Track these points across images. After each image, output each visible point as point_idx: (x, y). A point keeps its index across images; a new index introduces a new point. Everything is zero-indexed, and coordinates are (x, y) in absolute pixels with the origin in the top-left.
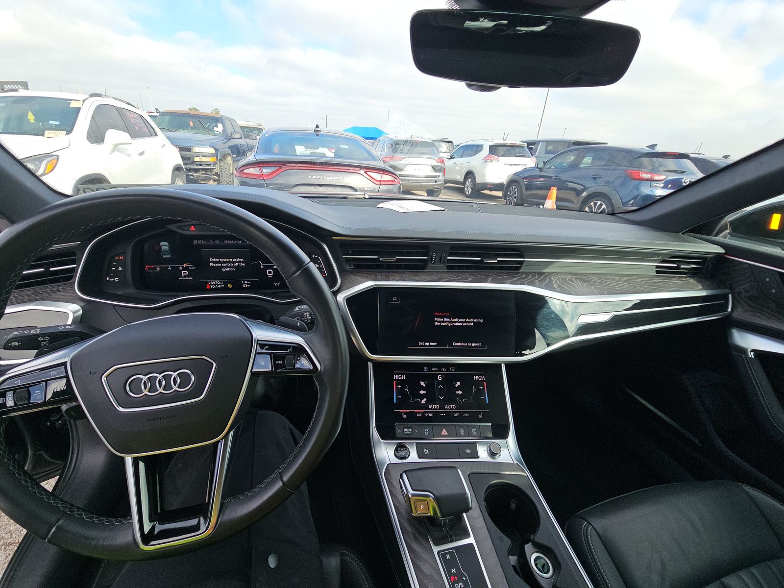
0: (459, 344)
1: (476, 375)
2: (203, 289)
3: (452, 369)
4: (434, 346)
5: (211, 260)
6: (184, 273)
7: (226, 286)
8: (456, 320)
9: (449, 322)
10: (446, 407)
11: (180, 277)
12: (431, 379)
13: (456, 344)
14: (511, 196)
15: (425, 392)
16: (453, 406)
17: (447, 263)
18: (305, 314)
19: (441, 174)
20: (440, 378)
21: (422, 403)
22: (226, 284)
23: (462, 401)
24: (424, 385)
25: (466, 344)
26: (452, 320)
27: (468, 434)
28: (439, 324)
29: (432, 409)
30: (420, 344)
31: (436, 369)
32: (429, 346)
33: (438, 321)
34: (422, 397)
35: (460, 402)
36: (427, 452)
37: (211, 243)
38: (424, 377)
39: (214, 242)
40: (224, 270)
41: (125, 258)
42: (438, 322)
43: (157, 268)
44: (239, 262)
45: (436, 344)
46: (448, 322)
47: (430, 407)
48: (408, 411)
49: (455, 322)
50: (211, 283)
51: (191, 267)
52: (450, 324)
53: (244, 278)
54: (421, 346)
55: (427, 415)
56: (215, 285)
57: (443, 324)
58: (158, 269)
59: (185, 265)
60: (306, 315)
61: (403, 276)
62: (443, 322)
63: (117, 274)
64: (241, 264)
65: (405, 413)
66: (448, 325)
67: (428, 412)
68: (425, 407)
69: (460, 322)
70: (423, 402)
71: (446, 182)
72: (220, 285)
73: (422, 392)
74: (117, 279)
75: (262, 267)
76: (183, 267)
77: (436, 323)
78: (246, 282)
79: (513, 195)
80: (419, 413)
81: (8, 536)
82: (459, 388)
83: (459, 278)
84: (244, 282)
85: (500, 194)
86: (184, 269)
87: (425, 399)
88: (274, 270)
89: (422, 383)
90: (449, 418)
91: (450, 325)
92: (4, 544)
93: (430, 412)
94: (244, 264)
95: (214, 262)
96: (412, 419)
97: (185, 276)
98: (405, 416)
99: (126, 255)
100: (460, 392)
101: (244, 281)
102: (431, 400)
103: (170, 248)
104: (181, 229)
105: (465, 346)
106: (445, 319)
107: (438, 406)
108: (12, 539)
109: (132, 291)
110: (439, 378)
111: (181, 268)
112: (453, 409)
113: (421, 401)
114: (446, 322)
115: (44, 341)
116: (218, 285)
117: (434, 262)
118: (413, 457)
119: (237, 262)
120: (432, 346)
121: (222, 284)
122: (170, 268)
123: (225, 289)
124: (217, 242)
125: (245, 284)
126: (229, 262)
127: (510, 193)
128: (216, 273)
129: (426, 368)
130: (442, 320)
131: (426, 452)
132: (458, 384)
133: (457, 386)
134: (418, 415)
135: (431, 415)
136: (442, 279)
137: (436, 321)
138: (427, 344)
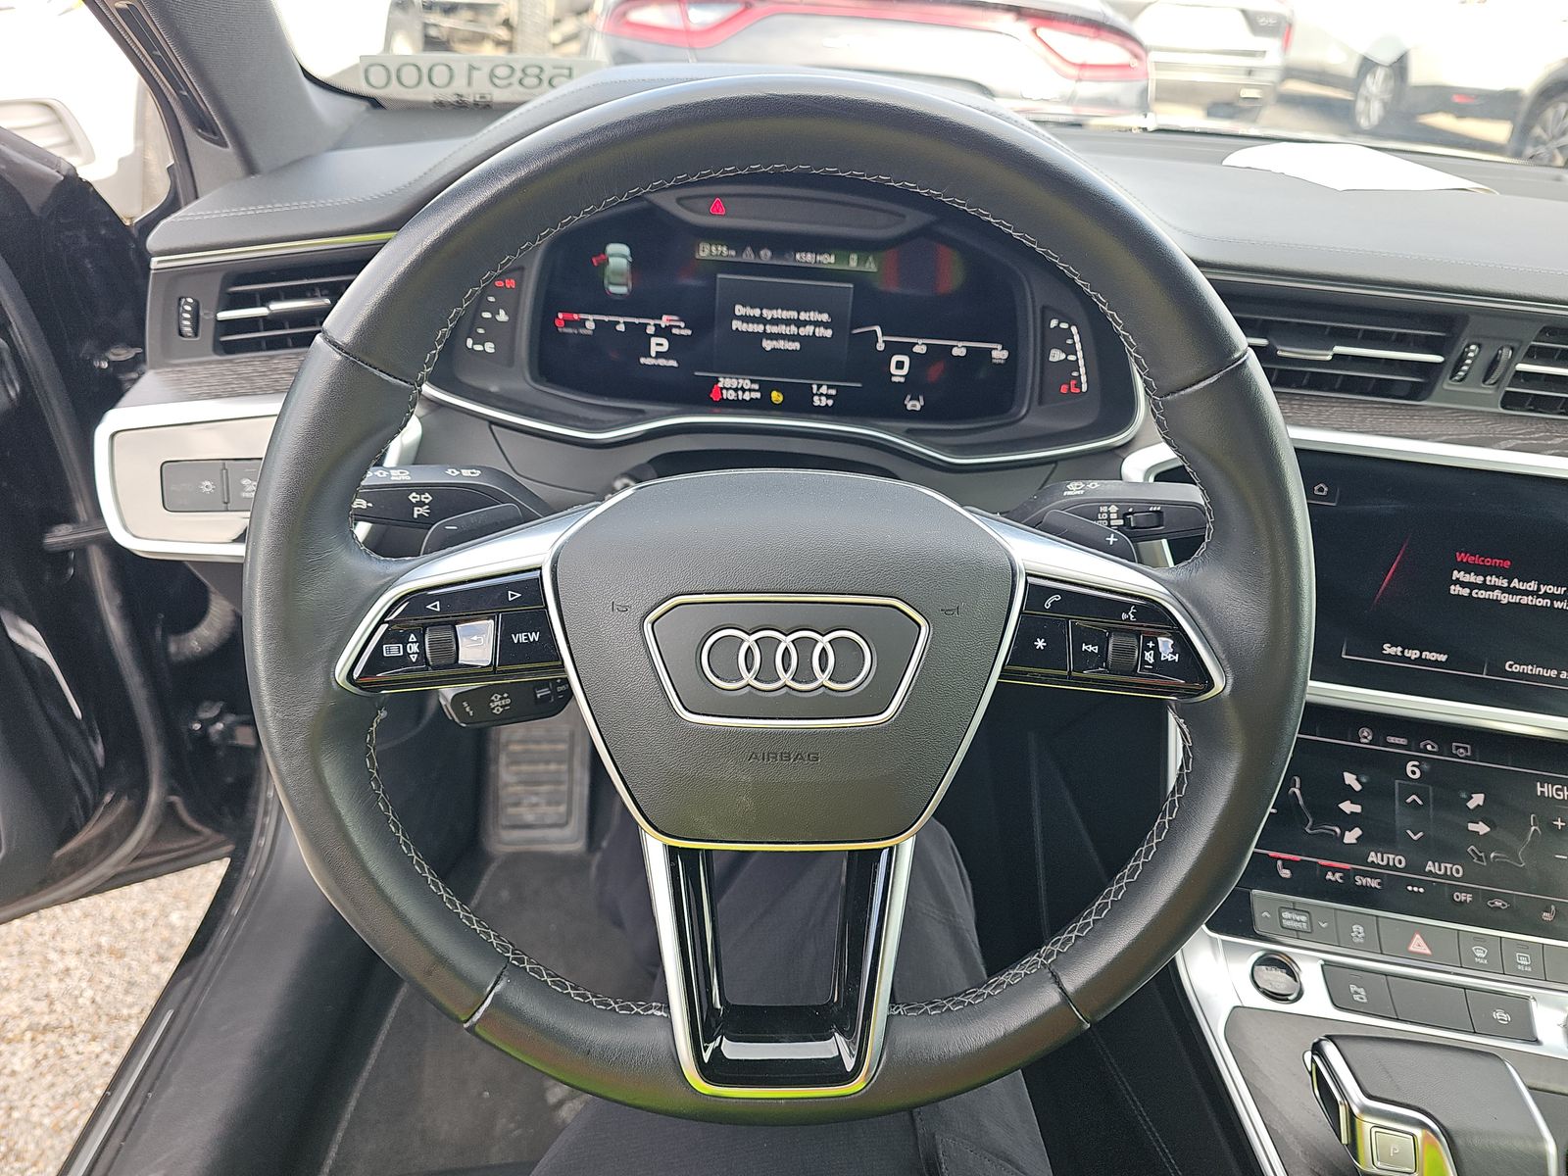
0: (1528, 669)
1: (1544, 780)
2: (702, 397)
3: (1458, 748)
4: (1436, 664)
5: (739, 310)
6: (659, 345)
7: (766, 396)
8: (1532, 586)
9: (1504, 590)
10: (1430, 866)
11: (646, 357)
12: (1381, 768)
13: (1517, 668)
14: (1544, 143)
15: (1357, 809)
16: (1457, 870)
17: (1509, 386)
18: (1105, 509)
19: (1271, 45)
20: (1414, 773)
21: (1346, 841)
22: (766, 389)
23: (1487, 857)
24: (1357, 787)
25: (1553, 674)
26: (1515, 583)
27: (1501, 964)
28: (1465, 592)
29: (1378, 866)
30: (1388, 649)
31: (1403, 741)
32: (1419, 661)
33: (1463, 583)
34: (1349, 821)
35: (1480, 858)
36: (1360, 995)
37: (748, 256)
38: (1359, 761)
39: (756, 253)
40: (768, 345)
41: (519, 284)
42: (1464, 585)
43: (588, 324)
44: (816, 324)
45: (1443, 658)
46: (1498, 590)
47: (1372, 857)
48: (1299, 858)
49: (1526, 593)
50: (729, 385)
51: (679, 327)
52: (1505, 598)
53: (822, 376)
54: (1390, 657)
55: (1360, 881)
56: (736, 390)
57: (1483, 594)
58: (590, 325)
59: (664, 321)
60: (1109, 513)
61: (1352, 417)
62: (1484, 587)
63: (493, 330)
64: (821, 332)
65: (1287, 864)
66: (1497, 601)
67: (1365, 874)
68: (1356, 854)
69: (1546, 595)
70: (1351, 837)
71: (1290, 72)
72: (750, 390)
73: (1347, 807)
74: (490, 347)
75: (880, 346)
76: (657, 326)
77: (1455, 590)
78: (824, 390)
79: (1554, 138)
80: (1335, 870)
81: (43, 1006)
82: (1478, 815)
83: (1558, 441)
84: (818, 389)
85: (1498, 131)
86: (660, 332)
87: (1357, 832)
88: (913, 356)
89: (1350, 779)
90: (1437, 904)
91: (1505, 601)
92: (30, 1028)
93: (1373, 876)
94: (828, 333)
95: (744, 319)
96: (1309, 884)
97: (659, 355)
98: (1286, 873)
99: (522, 277)
100: (1482, 828)
101: (819, 386)
102: (1378, 835)
103: (633, 265)
104: (686, 208)
105: (1549, 680)
106: (1492, 580)
107: (1399, 861)
108: (54, 1016)
109: (521, 383)
110: (1412, 769)
111: (651, 330)
112: (1452, 876)
113: (1343, 835)
114: (1493, 588)
115: (421, 504)
116: (744, 390)
117: (1461, 380)
118: (1316, 1001)
119: (810, 323)
120: (1428, 662)
121: (754, 390)
122: (621, 328)
123: (763, 406)
124: (766, 255)
125: (822, 394)
126: (788, 322)
127: (1545, 130)
128: (747, 356)
129: (1366, 734)
130: (1480, 580)
131: (1356, 993)
132: (1478, 799)
133: (1471, 805)
134: (1329, 876)
135: (1374, 883)
136: (1499, 440)
137: (1458, 582)
138: (1414, 654)
